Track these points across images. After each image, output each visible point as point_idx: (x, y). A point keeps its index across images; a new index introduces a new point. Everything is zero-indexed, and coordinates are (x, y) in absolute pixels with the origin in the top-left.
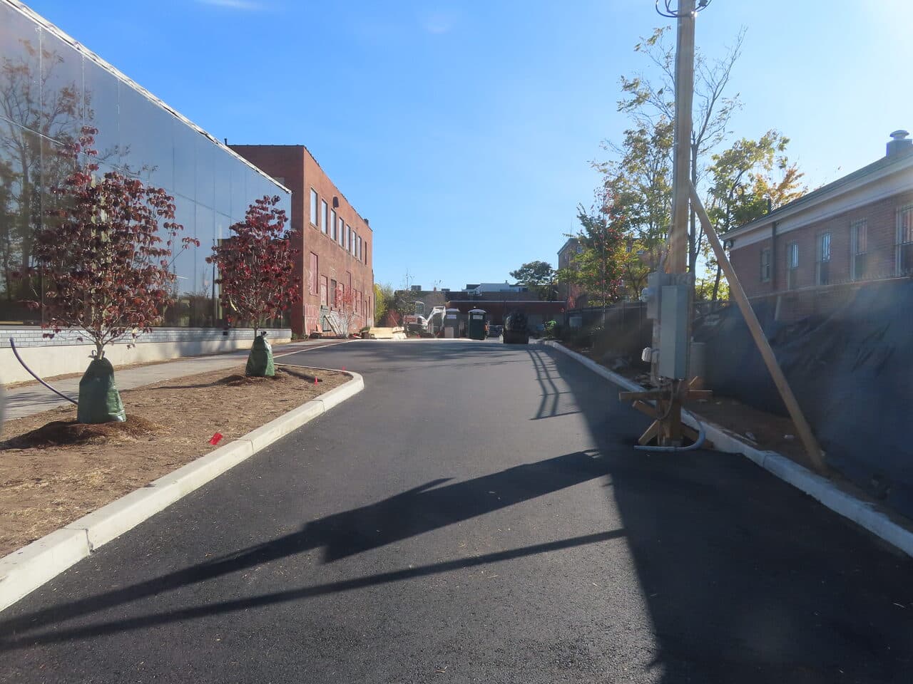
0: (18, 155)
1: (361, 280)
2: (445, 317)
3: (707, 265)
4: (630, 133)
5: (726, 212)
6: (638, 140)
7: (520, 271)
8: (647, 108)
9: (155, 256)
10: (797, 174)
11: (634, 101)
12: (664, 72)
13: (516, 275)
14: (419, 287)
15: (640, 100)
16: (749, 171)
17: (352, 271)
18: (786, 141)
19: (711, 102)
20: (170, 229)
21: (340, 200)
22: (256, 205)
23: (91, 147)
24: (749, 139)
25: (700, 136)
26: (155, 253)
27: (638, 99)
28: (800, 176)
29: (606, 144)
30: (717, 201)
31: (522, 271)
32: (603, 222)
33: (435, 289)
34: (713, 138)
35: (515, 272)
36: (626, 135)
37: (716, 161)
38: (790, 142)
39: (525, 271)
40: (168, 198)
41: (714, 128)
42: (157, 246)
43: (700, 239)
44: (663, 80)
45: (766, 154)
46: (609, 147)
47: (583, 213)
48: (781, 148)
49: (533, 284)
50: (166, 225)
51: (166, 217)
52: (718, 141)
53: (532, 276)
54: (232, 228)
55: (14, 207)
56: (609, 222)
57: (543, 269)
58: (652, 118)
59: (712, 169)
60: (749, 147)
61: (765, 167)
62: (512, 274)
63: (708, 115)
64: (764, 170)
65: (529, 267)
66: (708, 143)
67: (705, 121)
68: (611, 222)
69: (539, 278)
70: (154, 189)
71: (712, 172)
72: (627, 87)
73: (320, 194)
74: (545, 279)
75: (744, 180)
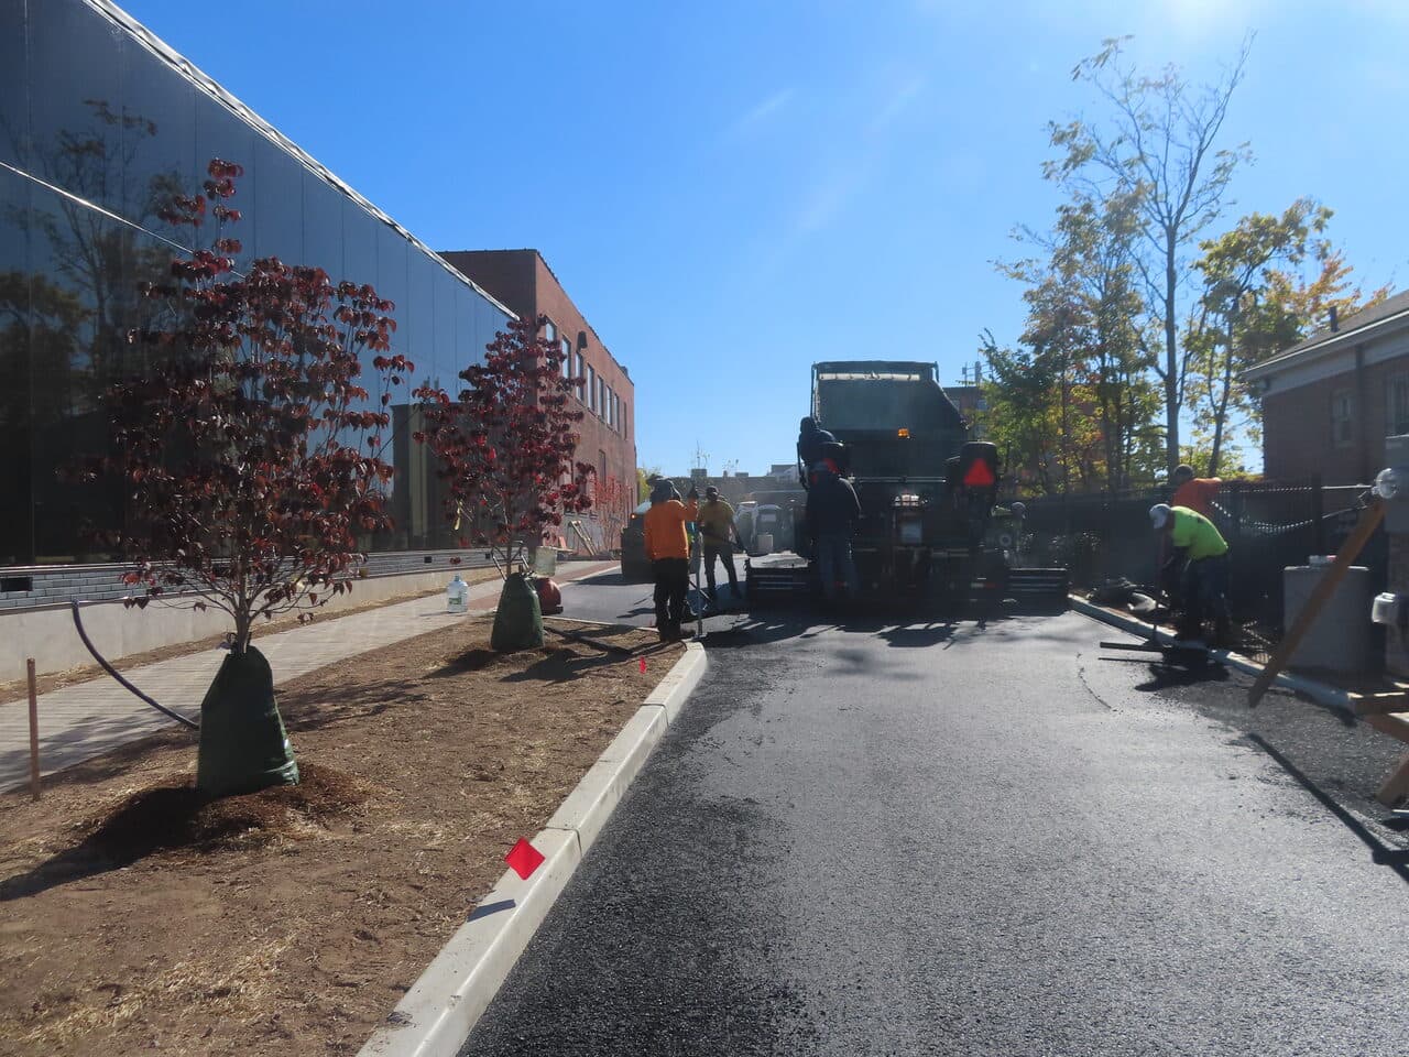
0: (90, 280)
1: (620, 463)
2: (758, 519)
3: (1195, 422)
4: (1067, 210)
5: (1226, 333)
6: (1078, 223)
8: (1093, 170)
9: (356, 427)
10: (1342, 267)
11: (1070, 160)
12: (1120, 108)
14: (704, 471)
15: (1078, 158)
16: (1263, 266)
17: (605, 448)
18: (1328, 215)
19: (1195, 156)
20: (387, 371)
21: (589, 336)
22: (509, 331)
23: (227, 204)
24: (1264, 216)
25: (1180, 212)
26: (355, 421)
27: (1075, 156)
28: (1345, 271)
29: (1020, 232)
30: (1211, 316)
32: (1026, 357)
33: (725, 473)
34: (1203, 212)
36: (1060, 214)
37: (1208, 252)
38: (1334, 216)
40: (382, 306)
41: (1205, 198)
42: (356, 407)
43: (1182, 378)
44: (1117, 122)
45: (1292, 237)
46: (1026, 236)
47: (991, 344)
48: (1319, 226)
50: (379, 362)
51: (371, 347)
52: (1210, 218)
54: (463, 375)
55: (82, 362)
56: (1033, 357)
58: (1099, 185)
59: (1200, 265)
60: (1261, 228)
61: (1292, 259)
63: (1192, 177)
64: (1288, 263)
66: (1194, 222)
67: (1186, 187)
68: (1037, 356)
70: (353, 286)
71: (1200, 269)
72: (1060, 139)
73: (559, 328)
75: (1257, 280)
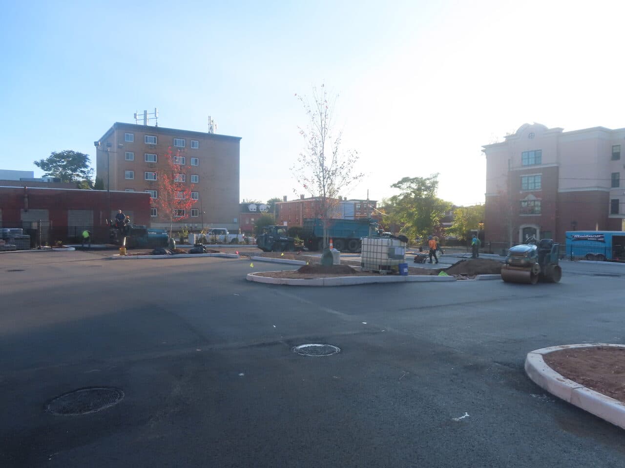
7: (48, 160)
13: (43, 165)
31: (51, 161)
35: (42, 161)
39: (55, 162)
49: (65, 177)
53: (64, 167)
57: (78, 160)
62: (37, 164)
65: (61, 156)
69: (74, 170)
74: (82, 172)
